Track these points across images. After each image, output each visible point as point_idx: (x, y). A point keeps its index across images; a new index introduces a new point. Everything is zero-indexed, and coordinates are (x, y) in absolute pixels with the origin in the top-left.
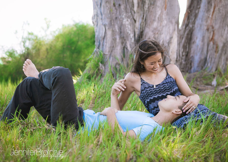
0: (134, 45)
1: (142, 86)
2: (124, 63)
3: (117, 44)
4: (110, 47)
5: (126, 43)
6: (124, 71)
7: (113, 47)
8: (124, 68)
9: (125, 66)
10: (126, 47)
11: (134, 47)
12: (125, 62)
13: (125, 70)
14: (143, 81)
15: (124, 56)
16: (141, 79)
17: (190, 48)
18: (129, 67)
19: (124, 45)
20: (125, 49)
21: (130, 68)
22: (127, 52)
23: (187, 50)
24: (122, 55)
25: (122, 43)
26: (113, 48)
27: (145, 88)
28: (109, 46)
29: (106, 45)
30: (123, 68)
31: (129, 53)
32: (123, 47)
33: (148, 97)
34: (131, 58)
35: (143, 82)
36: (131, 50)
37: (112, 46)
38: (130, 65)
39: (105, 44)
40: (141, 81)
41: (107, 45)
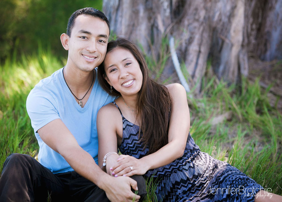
0: (169, 21)
1: (125, 131)
2: (151, 54)
3: (141, 20)
4: (129, 26)
5: (156, 18)
6: (153, 67)
7: (134, 25)
8: (153, 62)
9: (155, 58)
10: (156, 25)
11: (169, 25)
12: (154, 53)
13: (155, 66)
14: (126, 123)
15: (153, 41)
16: (123, 118)
17: (264, 18)
18: (161, 61)
19: (152, 21)
20: (155, 30)
21: (162, 63)
22: (158, 35)
23: (260, 20)
24: (149, 39)
25: (149, 18)
26: (132, 27)
27: (131, 135)
28: (127, 23)
29: (121, 22)
30: (150, 63)
31: (162, 36)
32: (150, 25)
33: (137, 151)
34: (164, 44)
35: (128, 125)
36: (165, 31)
37: (132, 23)
38: (163, 57)
39: (119, 19)
40: (123, 123)
41: (123, 21)
